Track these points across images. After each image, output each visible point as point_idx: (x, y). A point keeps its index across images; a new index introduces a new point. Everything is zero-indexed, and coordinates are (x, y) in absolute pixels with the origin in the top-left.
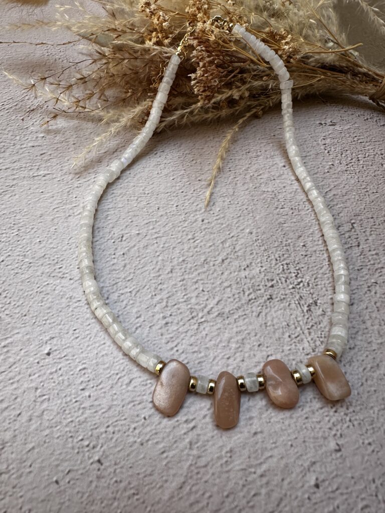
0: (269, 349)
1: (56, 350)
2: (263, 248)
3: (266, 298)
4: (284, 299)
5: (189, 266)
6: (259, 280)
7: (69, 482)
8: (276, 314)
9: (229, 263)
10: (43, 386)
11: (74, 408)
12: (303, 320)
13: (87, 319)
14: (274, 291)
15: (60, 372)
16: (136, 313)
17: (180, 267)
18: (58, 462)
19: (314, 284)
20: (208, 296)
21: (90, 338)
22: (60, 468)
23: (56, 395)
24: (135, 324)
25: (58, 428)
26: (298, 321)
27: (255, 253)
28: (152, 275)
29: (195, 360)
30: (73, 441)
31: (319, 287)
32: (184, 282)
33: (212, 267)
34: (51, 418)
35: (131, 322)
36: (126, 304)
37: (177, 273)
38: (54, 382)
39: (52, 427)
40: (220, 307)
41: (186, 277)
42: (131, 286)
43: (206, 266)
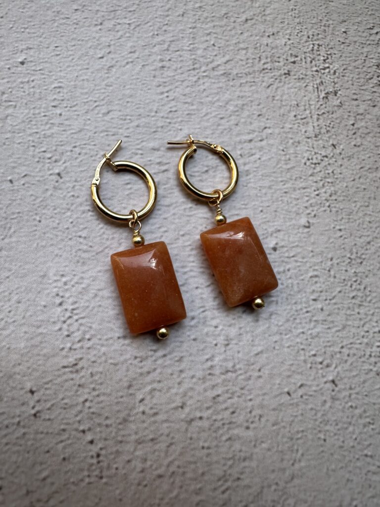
0: (269, 121)
1: (31, 61)
2: (297, 20)
3: (282, 72)
4: (303, 78)
5: (205, 14)
6: (281, 51)
7: (24, 184)
8: (289, 90)
9: (252, 25)
10: (11, 92)
11: (41, 121)
12: (315, 105)
13: (73, 39)
14: (295, 68)
15: (32, 84)
16: (131, 47)
17: (194, 13)
18: (16, 165)
19: (342, 74)
20: (218, 52)
21: (73, 59)
22: (17, 170)
23: (24, 104)
24: (127, 58)
25: (20, 135)
26: (309, 104)
27: (286, 23)
28: (159, 13)
29: (185, 111)
30: (34, 151)
31: (346, 78)
32: (195, 30)
33: (232, 24)
34: (15, 124)
35: (123, 55)
36: (122, 36)
37: (189, 18)
38: (24, 92)
39: (14, 132)
40: (228, 66)
41: (199, 25)
42: (131, 18)
43: (225, 20)
